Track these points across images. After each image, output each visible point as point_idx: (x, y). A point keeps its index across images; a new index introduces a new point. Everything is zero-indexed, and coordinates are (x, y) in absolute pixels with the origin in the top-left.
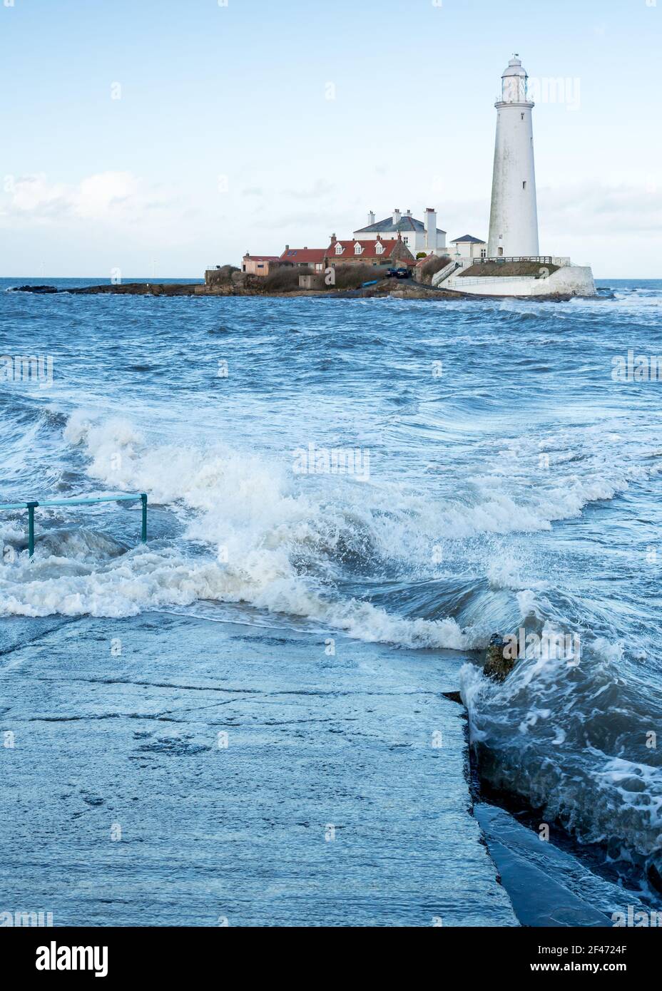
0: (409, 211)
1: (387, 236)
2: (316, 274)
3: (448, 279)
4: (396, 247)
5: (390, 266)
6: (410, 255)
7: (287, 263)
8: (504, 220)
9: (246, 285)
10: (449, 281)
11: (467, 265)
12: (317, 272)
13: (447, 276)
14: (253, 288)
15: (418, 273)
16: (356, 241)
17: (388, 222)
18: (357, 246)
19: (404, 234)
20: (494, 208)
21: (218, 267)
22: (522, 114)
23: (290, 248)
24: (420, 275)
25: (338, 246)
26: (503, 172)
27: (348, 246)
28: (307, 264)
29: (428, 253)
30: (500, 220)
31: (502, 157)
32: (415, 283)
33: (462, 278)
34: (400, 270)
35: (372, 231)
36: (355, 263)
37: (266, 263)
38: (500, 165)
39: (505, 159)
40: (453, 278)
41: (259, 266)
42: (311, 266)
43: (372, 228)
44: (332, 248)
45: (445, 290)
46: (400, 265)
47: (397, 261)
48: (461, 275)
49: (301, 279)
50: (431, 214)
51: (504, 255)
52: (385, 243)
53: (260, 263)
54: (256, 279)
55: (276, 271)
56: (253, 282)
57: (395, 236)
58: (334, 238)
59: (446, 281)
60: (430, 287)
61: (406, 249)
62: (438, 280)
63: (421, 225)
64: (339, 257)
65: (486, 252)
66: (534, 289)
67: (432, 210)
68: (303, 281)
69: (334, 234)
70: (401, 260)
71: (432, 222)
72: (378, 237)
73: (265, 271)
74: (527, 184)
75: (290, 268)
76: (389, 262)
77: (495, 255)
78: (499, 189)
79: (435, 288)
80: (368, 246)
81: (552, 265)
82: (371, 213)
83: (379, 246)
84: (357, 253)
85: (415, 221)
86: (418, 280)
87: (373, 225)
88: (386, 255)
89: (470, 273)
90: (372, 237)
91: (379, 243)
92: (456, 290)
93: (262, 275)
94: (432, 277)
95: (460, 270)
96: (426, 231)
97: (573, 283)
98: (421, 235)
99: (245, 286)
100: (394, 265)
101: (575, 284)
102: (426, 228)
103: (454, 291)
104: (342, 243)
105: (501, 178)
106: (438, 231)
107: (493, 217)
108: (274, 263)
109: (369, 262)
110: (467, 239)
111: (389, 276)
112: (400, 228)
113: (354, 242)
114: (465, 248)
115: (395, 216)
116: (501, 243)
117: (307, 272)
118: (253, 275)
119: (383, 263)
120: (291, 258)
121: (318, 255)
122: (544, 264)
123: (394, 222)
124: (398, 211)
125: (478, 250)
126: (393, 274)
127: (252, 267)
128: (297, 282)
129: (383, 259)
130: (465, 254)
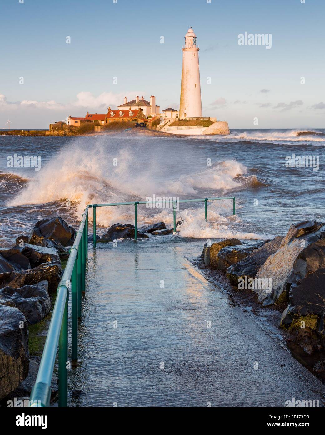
0: (143, 97)
1: (133, 108)
2: (102, 126)
3: (164, 127)
4: (138, 113)
5: (136, 122)
6: (144, 116)
7: (88, 121)
8: (187, 101)
9: (70, 131)
10: (164, 129)
11: (172, 121)
12: (102, 125)
13: (164, 126)
14: (73, 132)
15: (149, 125)
16: (120, 111)
17: (134, 102)
18: (121, 113)
19: (142, 107)
20: (182, 95)
21: (56, 123)
22: (194, 54)
23: (89, 114)
24: (151, 126)
25: (112, 113)
26: (186, 79)
27: (117, 113)
28: (97, 121)
29: (153, 116)
30: (185, 101)
31: (185, 73)
32: (149, 130)
33: (170, 127)
34: (141, 123)
35: (127, 106)
36: (120, 120)
37: (79, 121)
38: (185, 77)
39: (187, 74)
40: (166, 127)
41: (76, 122)
42: (99, 122)
43: (126, 105)
44: (109, 114)
45: (163, 132)
46: (140, 121)
47: (139, 119)
48: (170, 126)
49: (96, 128)
50: (153, 98)
51: (187, 117)
52: (133, 111)
53: (76, 121)
54: (74, 128)
55: (83, 124)
56: (73, 129)
57: (137, 108)
58: (110, 109)
59: (163, 128)
60: (156, 131)
61: (142, 114)
62: (159, 128)
63: (149, 104)
64: (112, 118)
65: (179, 116)
66: (203, 131)
67: (154, 97)
68: (96, 129)
69: (110, 107)
70: (141, 119)
71: (154, 101)
72: (130, 109)
73: (78, 125)
74: (196, 85)
75: (89, 123)
76: (136, 120)
77: (183, 116)
78: (184, 87)
79: (158, 132)
80: (126, 113)
81: (210, 121)
82: (126, 98)
83: (131, 112)
84: (120, 116)
85: (146, 101)
86: (150, 128)
87: (127, 104)
88: (134, 116)
89: (174, 125)
90: (127, 108)
91: (131, 111)
92: (168, 132)
93: (77, 126)
94: (156, 127)
95: (169, 123)
96: (151, 106)
97: (220, 129)
98: (149, 108)
99: (69, 131)
100: (138, 121)
101: (221, 130)
102: (151, 104)
103: (167, 133)
104: (113, 111)
105: (185, 82)
106: (156, 106)
107: (182, 100)
108: (82, 120)
109: (126, 120)
110: (169, 109)
111: (136, 126)
112: (139, 105)
113: (119, 111)
114: (169, 114)
115: (136, 99)
116: (185, 111)
117: (98, 125)
118: (73, 126)
119: (133, 120)
120: (90, 118)
121: (102, 117)
122: (207, 121)
123: (137, 102)
124: (138, 97)
125: (174, 114)
126: (138, 125)
127: (72, 122)
128: (93, 129)
129: (133, 118)
130: (170, 116)
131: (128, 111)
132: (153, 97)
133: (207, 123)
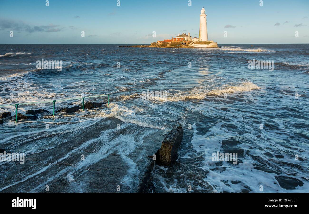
0: (185, 33)
1: (182, 37)
2: (170, 44)
4: (184, 39)
7: (165, 42)
11: (195, 42)
14: (159, 46)
15: (187, 44)
18: (177, 39)
19: (184, 37)
21: (153, 42)
22: (205, 17)
23: (165, 39)
25: (173, 39)
27: (175, 39)
29: (189, 40)
30: (201, 35)
32: (186, 45)
36: (176, 42)
37: (161, 42)
40: (193, 44)
42: (169, 42)
44: (172, 39)
46: (184, 42)
49: (167, 44)
51: (202, 40)
52: (181, 39)
55: (162, 43)
58: (173, 38)
63: (187, 36)
64: (173, 41)
66: (207, 46)
67: (189, 33)
73: (161, 43)
74: (206, 29)
77: (200, 40)
78: (201, 29)
79: (190, 46)
80: (178, 39)
82: (179, 33)
83: (180, 39)
90: (179, 37)
94: (189, 44)
95: (194, 43)
97: (214, 45)
98: (187, 37)
99: (157, 46)
102: (188, 36)
103: (193, 47)
105: (201, 27)
106: (190, 36)
107: (200, 34)
108: (162, 42)
109: (178, 42)
110: (195, 38)
111: (182, 44)
112: (184, 36)
113: (176, 38)
114: (195, 39)
115: (183, 34)
116: (201, 38)
117: (168, 43)
118: (159, 44)
119: (181, 42)
120: (165, 41)
121: (170, 41)
122: (209, 42)
123: (183, 35)
124: (183, 33)
125: (197, 40)
126: (183, 44)
127: (159, 43)
128: (166, 45)
129: (181, 41)
130: (195, 40)
131: (179, 39)
133: (208, 43)
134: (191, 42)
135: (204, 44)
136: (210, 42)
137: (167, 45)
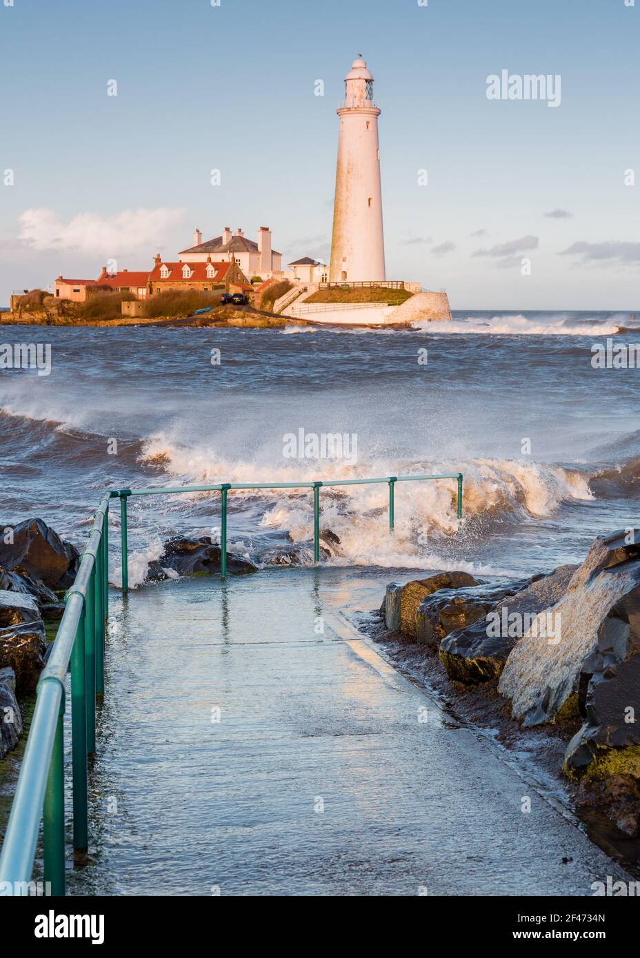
0: (240, 230)
1: (217, 258)
2: (140, 301)
3: (291, 306)
4: (229, 270)
5: (224, 291)
6: (244, 278)
7: (106, 288)
8: (348, 241)
9: (61, 312)
10: (293, 308)
11: (312, 290)
12: (140, 298)
13: (290, 303)
14: (69, 315)
15: (256, 300)
16: (184, 264)
17: (218, 241)
18: (186, 269)
19: (237, 256)
20: (336, 228)
21: (26, 292)
22: (368, 123)
23: (107, 272)
24: (260, 301)
25: (164, 269)
26: (347, 186)
27: (175, 268)
28: (128, 289)
29: (264, 277)
30: (343, 241)
31: (345, 171)
32: (255, 311)
33: (308, 305)
34: (236, 295)
35: (200, 252)
36: (184, 287)
37: (82, 288)
38: (343, 179)
39: (349, 172)
40: (297, 305)
41: (75, 291)
42: (133, 290)
43: (200, 249)
44: (157, 270)
45: (289, 317)
46: (233, 290)
47: (231, 286)
48: (306, 301)
49: (124, 305)
50: (266, 233)
51: (348, 280)
52: (216, 266)
53: (76, 287)
54: (71, 305)
55: (93, 296)
56: (69, 309)
57: (226, 257)
58: (158, 260)
59: (289, 308)
60: (271, 314)
61: (239, 272)
62: (280, 307)
63: (255, 246)
64: (164, 280)
65: (328, 277)
66: (388, 316)
67: (267, 229)
68: (126, 308)
69: (159, 255)
70: (235, 285)
71: (267, 241)
72: (209, 259)
73: (81, 297)
74: (372, 201)
75: (109, 294)
76: (222, 287)
77: (338, 279)
78: (342, 206)
79: (277, 316)
80: (198, 269)
81: (405, 291)
82: (198, 231)
83: (210, 268)
84: (185, 276)
85: (248, 241)
86: (257, 307)
87: (200, 246)
88: (218, 278)
89: (316, 299)
90: (201, 258)
91: (210, 265)
92: (301, 318)
93: (78, 300)
94: (273, 303)
95: (305, 296)
96: (260, 253)
97: (428, 310)
98: (255, 256)
99: (59, 313)
100: (228, 290)
101: (432, 312)
102: (260, 249)
103: (299, 319)
104: (168, 265)
105: (344, 194)
106: (273, 252)
107: (336, 238)
108: (91, 287)
109: (199, 286)
110: (306, 261)
111: (224, 303)
112: (231, 248)
113: (181, 264)
114: (303, 271)
115: (225, 236)
116: (345, 266)
117: (131, 298)
118: (68, 301)
119: (216, 288)
120: (107, 282)
121: (139, 279)
122: (397, 291)
123: (225, 242)
124: (227, 229)
125: (317, 272)
126: (228, 300)
127: (66, 292)
128: (119, 308)
129: (216, 283)
130: (307, 278)
131: (204, 265)
132: (265, 229)
133: (398, 295)
134: (285, 287)
135: (371, 301)
136: (407, 288)
137: (125, 310)
